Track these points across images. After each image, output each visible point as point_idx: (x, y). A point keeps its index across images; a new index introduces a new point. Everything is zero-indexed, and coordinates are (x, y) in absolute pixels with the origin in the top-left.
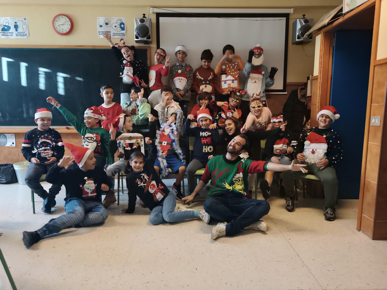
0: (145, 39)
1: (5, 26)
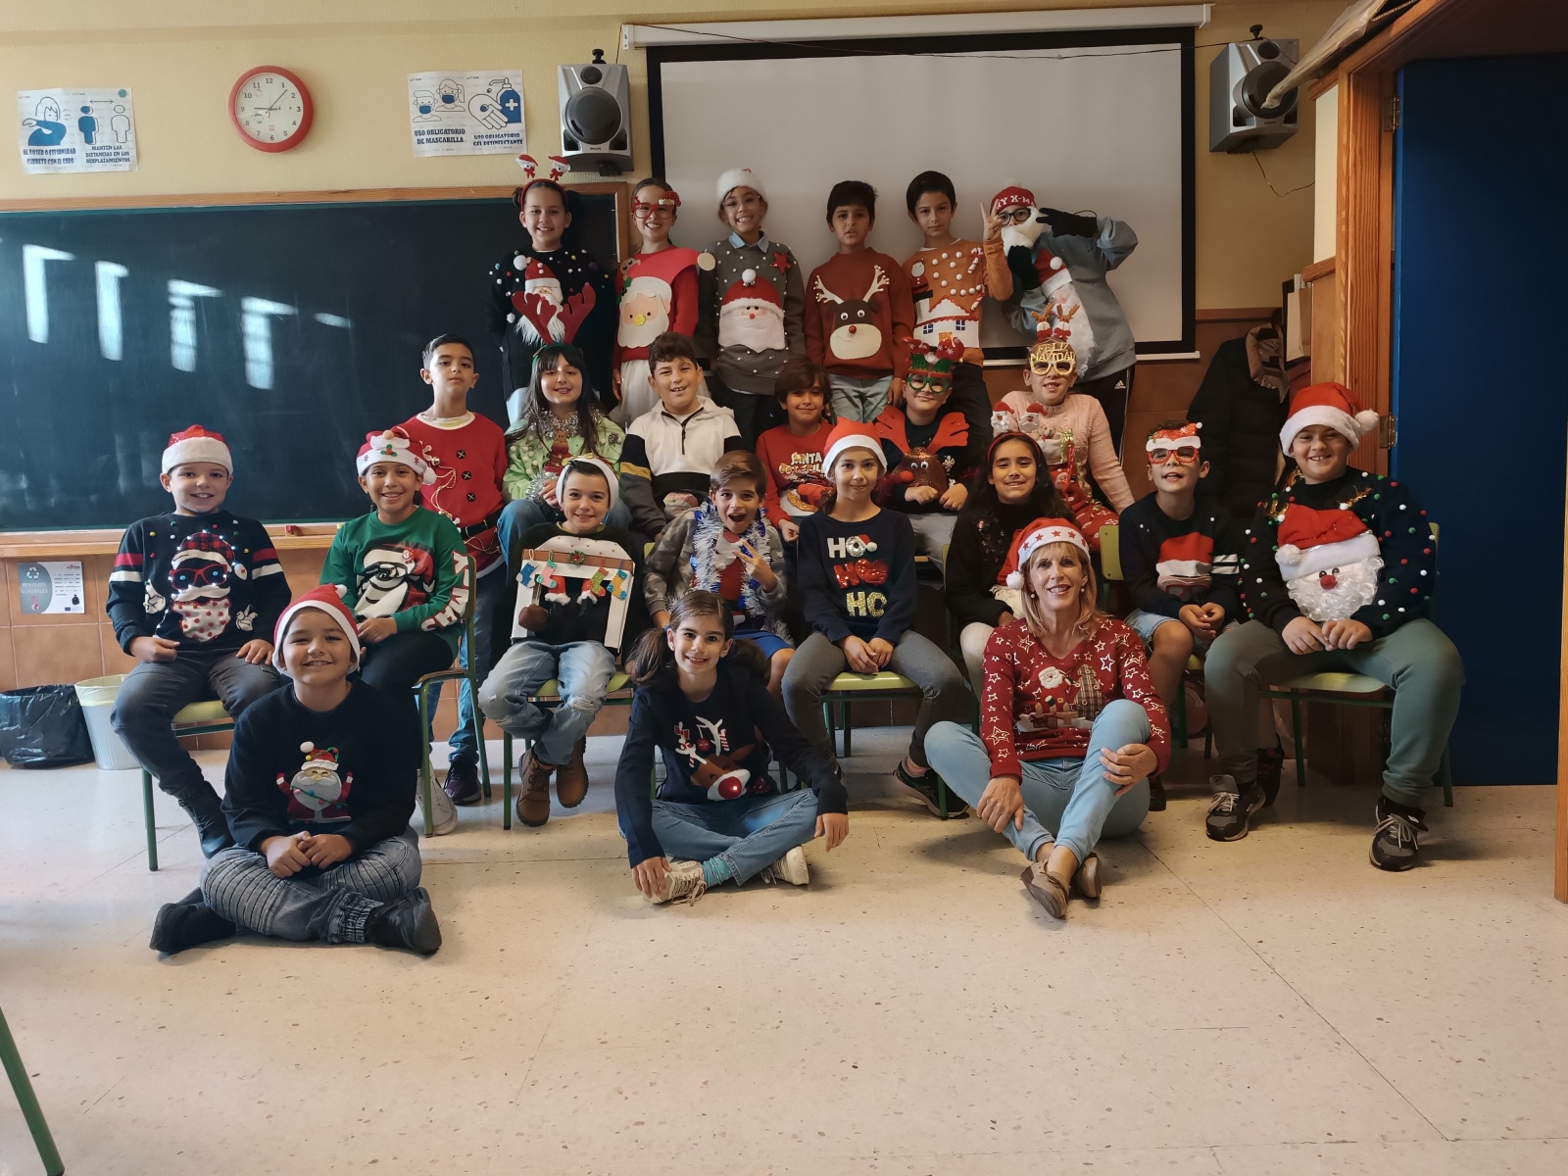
0: (604, 148)
1: (45, 124)
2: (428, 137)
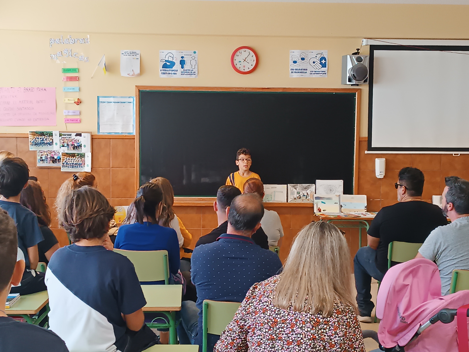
1: (168, 61)
2: (295, 71)
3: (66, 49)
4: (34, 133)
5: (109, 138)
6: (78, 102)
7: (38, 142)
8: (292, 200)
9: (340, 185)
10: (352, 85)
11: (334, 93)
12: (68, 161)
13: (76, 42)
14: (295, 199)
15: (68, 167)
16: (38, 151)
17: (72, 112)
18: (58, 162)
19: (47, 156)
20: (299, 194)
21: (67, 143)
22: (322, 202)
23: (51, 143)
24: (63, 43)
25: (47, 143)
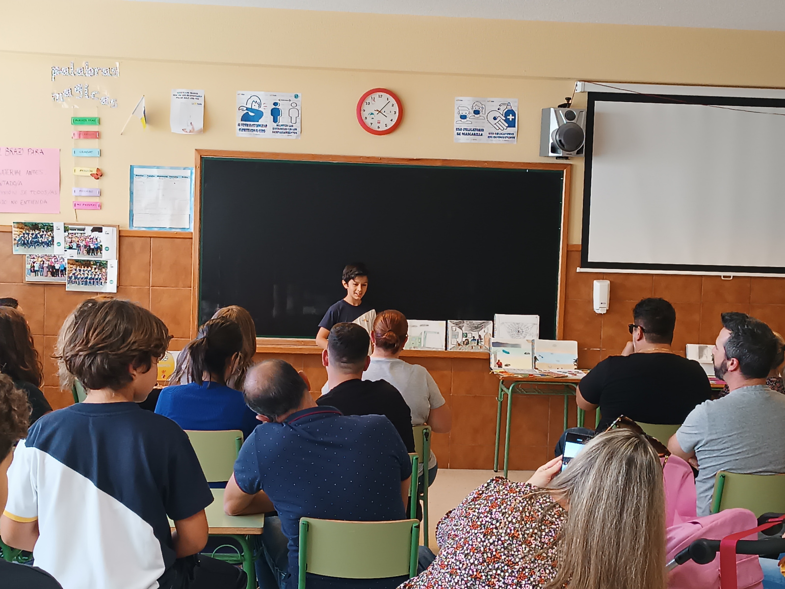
1: (252, 110)
2: (464, 132)
3: (79, 85)
4: (23, 226)
5: (149, 237)
6: (97, 175)
7: (28, 241)
8: (454, 347)
9: (534, 324)
10: (557, 158)
11: (527, 171)
12: (78, 272)
13: (96, 74)
14: (459, 345)
15: (78, 282)
16: (27, 256)
17: (87, 191)
18: (61, 275)
19: (43, 264)
20: (466, 337)
21: (78, 243)
22: (504, 351)
23: (49, 242)
24: (75, 75)
25: (43, 243)
